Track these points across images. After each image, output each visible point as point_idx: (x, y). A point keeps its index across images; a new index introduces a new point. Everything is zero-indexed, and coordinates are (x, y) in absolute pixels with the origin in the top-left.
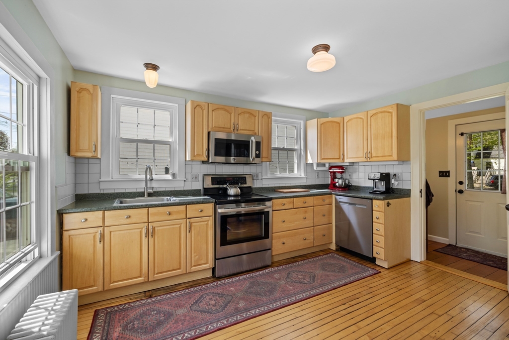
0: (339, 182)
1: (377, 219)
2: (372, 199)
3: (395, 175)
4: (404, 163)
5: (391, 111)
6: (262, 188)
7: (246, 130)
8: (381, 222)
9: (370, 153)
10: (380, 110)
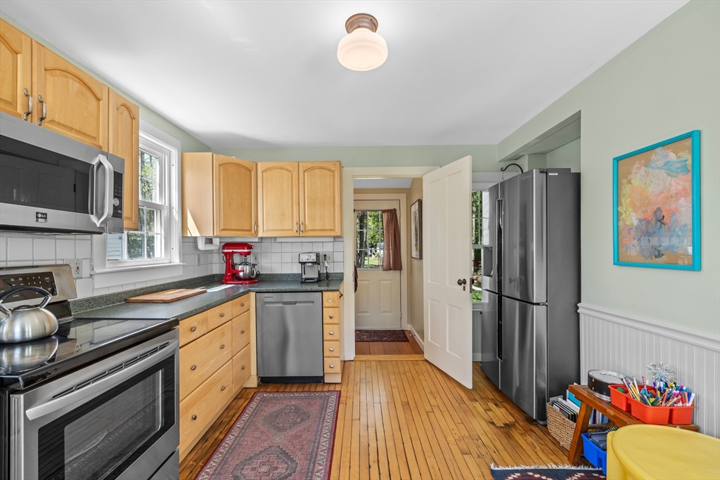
0: (243, 270)
1: (331, 318)
2: (322, 292)
3: (325, 256)
4: (336, 240)
5: (333, 169)
6: (94, 299)
7: (71, 129)
8: (336, 322)
9: (304, 224)
10: (318, 165)
